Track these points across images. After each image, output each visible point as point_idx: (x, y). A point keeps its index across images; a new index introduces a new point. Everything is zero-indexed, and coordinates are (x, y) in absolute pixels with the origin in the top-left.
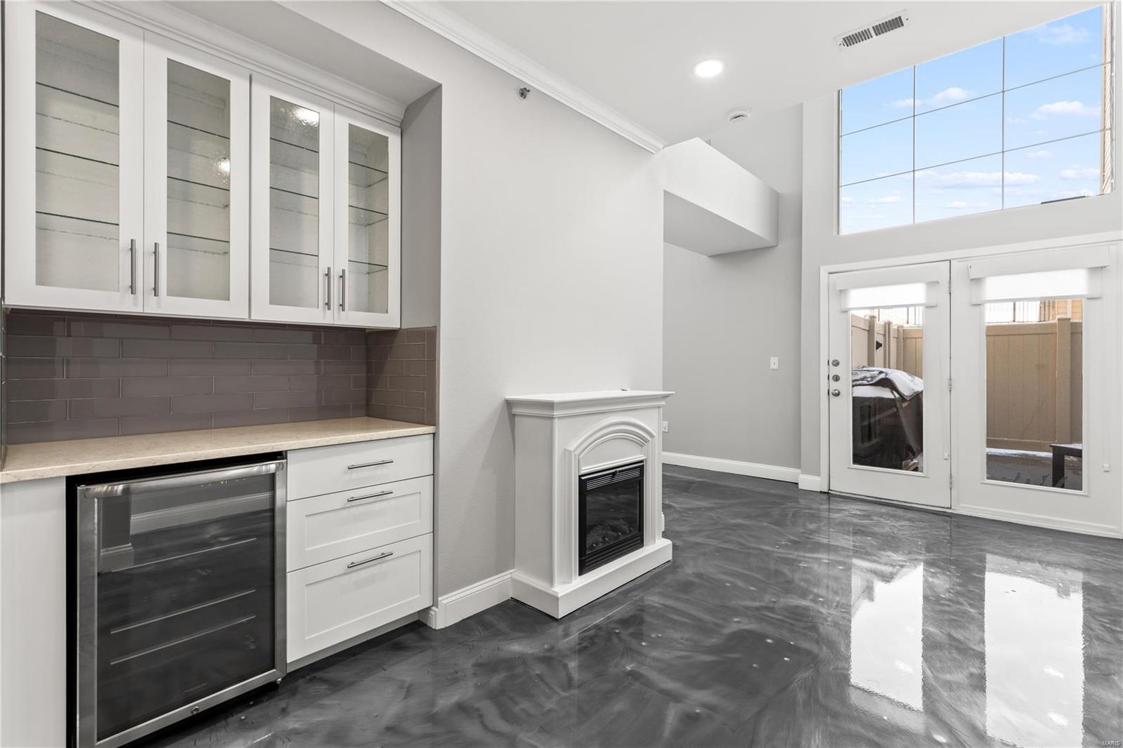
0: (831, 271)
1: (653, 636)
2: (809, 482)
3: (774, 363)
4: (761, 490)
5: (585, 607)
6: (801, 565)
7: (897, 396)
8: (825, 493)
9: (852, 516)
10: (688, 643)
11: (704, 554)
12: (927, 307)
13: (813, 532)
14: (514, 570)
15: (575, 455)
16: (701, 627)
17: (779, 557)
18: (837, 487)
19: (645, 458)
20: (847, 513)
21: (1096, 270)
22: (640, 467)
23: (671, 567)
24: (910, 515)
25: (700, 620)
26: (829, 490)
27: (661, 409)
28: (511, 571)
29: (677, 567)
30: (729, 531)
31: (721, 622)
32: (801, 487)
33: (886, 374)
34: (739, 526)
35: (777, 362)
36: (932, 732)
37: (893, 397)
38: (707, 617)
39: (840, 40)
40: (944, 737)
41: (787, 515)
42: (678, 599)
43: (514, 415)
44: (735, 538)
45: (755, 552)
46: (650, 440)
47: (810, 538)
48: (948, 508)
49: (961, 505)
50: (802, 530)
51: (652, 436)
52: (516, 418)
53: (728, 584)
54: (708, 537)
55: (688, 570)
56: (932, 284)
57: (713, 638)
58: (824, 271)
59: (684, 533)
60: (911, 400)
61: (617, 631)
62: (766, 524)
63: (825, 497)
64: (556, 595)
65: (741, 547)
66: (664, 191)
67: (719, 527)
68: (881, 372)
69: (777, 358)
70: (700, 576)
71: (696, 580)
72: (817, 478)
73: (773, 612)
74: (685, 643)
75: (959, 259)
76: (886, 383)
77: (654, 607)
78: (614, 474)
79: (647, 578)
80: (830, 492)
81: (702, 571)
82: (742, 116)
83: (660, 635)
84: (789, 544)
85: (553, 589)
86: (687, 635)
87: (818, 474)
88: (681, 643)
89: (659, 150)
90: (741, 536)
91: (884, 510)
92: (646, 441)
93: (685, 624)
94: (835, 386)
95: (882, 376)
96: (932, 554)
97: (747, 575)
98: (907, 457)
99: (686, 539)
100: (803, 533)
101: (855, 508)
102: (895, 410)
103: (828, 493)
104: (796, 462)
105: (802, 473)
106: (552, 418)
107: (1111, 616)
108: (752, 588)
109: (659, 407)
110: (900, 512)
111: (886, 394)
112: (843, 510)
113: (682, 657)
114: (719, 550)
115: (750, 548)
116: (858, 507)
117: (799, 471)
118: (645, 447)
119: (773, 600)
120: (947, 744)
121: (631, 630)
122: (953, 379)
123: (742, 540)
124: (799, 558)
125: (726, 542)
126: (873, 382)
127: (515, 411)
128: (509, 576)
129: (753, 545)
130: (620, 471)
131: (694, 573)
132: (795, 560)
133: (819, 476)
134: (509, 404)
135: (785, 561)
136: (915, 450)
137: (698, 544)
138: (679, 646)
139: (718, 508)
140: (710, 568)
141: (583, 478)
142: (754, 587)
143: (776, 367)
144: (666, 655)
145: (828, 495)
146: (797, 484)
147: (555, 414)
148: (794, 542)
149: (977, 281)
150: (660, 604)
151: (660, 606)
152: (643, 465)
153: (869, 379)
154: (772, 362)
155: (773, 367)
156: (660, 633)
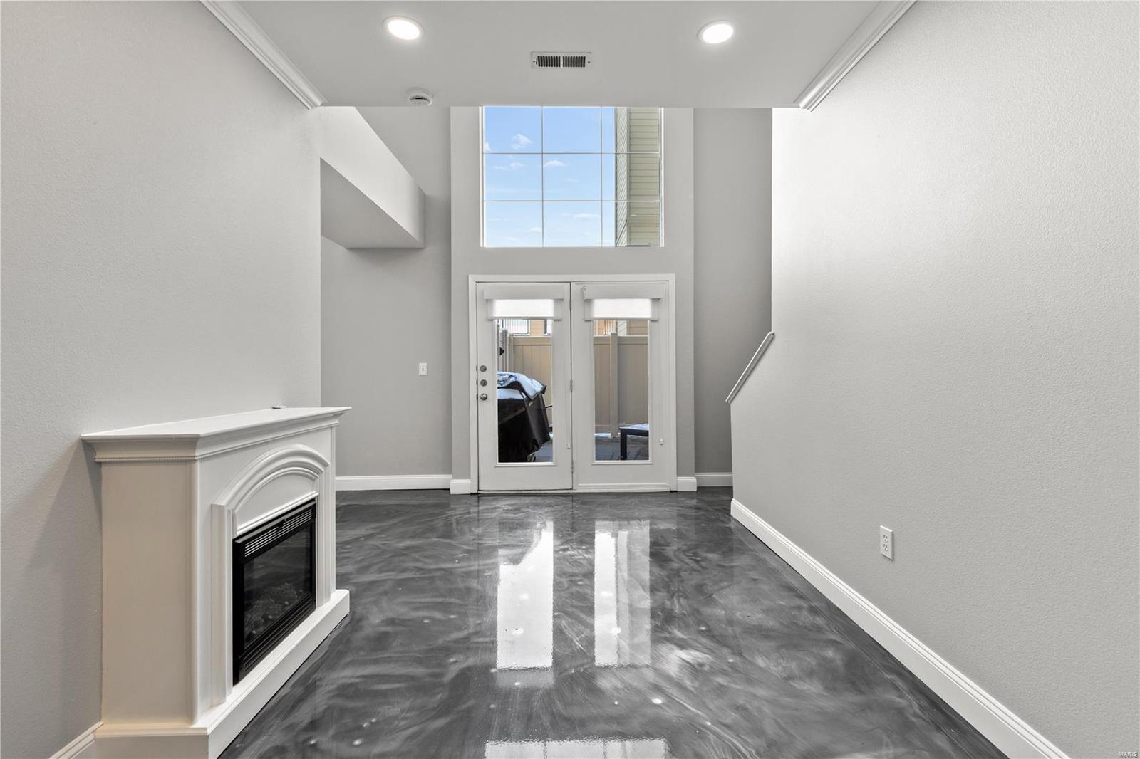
0: (478, 280)
1: (365, 725)
2: (460, 486)
3: (423, 368)
4: (413, 502)
5: (248, 728)
6: (486, 574)
7: (525, 397)
8: (475, 494)
9: (506, 513)
10: (413, 714)
11: (386, 593)
12: (555, 320)
13: (480, 537)
14: (101, 723)
15: (229, 511)
16: (417, 687)
17: (462, 572)
18: (486, 486)
19: (317, 494)
20: (501, 510)
21: (656, 301)
22: (311, 509)
23: (353, 622)
24: (548, 501)
25: (412, 678)
26: (479, 490)
27: (334, 429)
28: (94, 727)
29: (360, 620)
30: (401, 558)
31: (436, 670)
32: (452, 492)
33: (516, 378)
34: (407, 548)
35: (425, 369)
36: (650, 698)
37: (522, 398)
38: (419, 671)
39: (536, 59)
40: (659, 698)
41: (451, 524)
42: (376, 662)
43: (100, 463)
44: (411, 564)
45: (438, 574)
46: (323, 470)
47: (481, 544)
48: (570, 489)
49: (580, 485)
50: (472, 537)
51: (325, 465)
52: (104, 469)
53: (426, 621)
54: (381, 571)
55: (375, 620)
56: (558, 301)
57: (438, 694)
58: (472, 279)
59: (351, 573)
60: (534, 399)
61: (313, 742)
62: (436, 540)
63: (475, 498)
64: (202, 732)
65: (422, 572)
66: (321, 159)
67: (390, 555)
68: (511, 376)
69: (426, 364)
70: (391, 622)
71: (389, 629)
72: (467, 481)
73: (482, 636)
74: (408, 715)
75: (577, 282)
76: (516, 386)
77: (352, 684)
78: (280, 525)
79: (327, 649)
80: (480, 492)
81: (390, 615)
82: (424, 99)
83: (373, 721)
84: (466, 555)
85: (195, 726)
86: (407, 704)
87: (469, 477)
88: (405, 718)
89: (316, 106)
90: (418, 560)
91: (527, 500)
92: (319, 472)
93: (398, 689)
94: (482, 390)
95: (512, 379)
96: (577, 533)
97: (441, 603)
98: (533, 450)
99: (355, 581)
100: (473, 540)
101: (505, 504)
102: (524, 409)
103: (477, 494)
104: (447, 468)
105: (453, 478)
106: (192, 461)
107: (691, 550)
108: (452, 617)
109: (331, 428)
110: (539, 500)
111: (517, 395)
112: (496, 508)
113: (410, 738)
114: (400, 583)
115: (430, 571)
116: (508, 502)
117: (451, 476)
118: (317, 481)
119: (477, 622)
120: (663, 704)
121: (331, 732)
122: (573, 382)
123: (419, 565)
124: (481, 568)
125: (404, 571)
126: (506, 385)
127: (100, 456)
128: (91, 737)
129: (434, 567)
130: (288, 519)
131: (382, 621)
132: (478, 571)
133: (470, 478)
134: (89, 446)
135: (468, 574)
136: (538, 443)
137: (372, 583)
138: (402, 723)
139: (379, 534)
140: (398, 608)
141: (239, 541)
142: (453, 614)
143: (424, 373)
144: (392, 743)
145: (477, 495)
146: (449, 489)
147: (197, 454)
148: (468, 551)
149: (588, 302)
150: (358, 677)
151: (357, 680)
152: (315, 504)
153: (502, 383)
154: (421, 368)
155: (421, 373)
156: (371, 717)
